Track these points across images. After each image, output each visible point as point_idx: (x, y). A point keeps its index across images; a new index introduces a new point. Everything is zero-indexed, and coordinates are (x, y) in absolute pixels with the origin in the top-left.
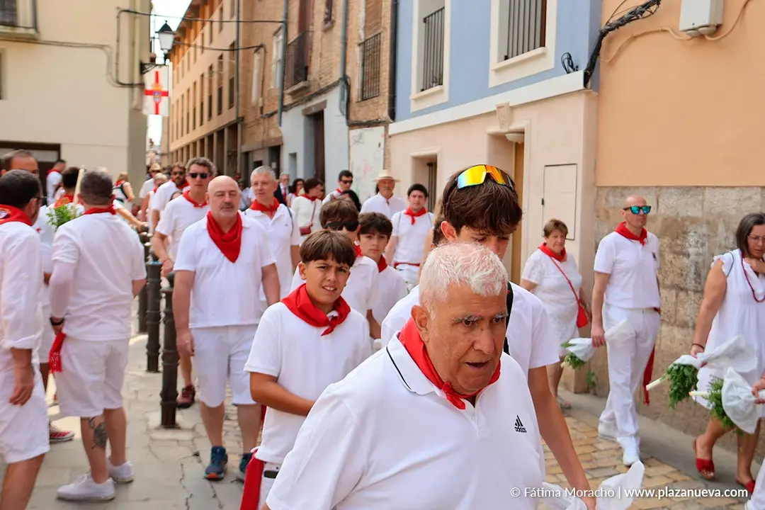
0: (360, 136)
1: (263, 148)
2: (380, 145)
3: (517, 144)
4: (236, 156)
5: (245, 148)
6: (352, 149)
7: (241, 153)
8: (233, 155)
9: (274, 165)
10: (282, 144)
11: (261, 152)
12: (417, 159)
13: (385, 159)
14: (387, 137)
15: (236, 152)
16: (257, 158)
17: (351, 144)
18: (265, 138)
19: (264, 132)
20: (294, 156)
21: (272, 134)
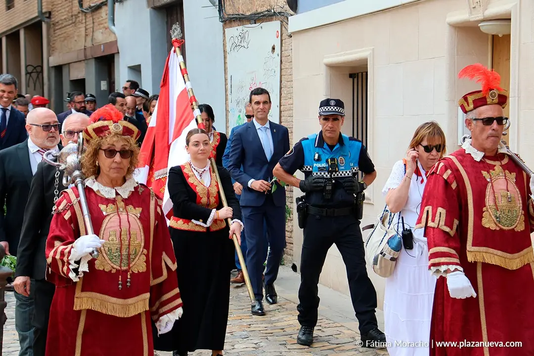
0: (242, 37)
1: (86, 59)
2: (273, 49)
3: (494, 37)
4: (42, 71)
5: (54, 60)
6: (228, 56)
7: (49, 68)
8: (36, 71)
9: (104, 85)
10: (118, 53)
11: (83, 64)
12: (334, 68)
13: (281, 69)
14: (284, 36)
15: (42, 67)
16: (76, 73)
17: (228, 49)
18: (89, 44)
19: (86, 35)
20: (136, 69)
21: (101, 37)
